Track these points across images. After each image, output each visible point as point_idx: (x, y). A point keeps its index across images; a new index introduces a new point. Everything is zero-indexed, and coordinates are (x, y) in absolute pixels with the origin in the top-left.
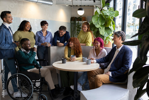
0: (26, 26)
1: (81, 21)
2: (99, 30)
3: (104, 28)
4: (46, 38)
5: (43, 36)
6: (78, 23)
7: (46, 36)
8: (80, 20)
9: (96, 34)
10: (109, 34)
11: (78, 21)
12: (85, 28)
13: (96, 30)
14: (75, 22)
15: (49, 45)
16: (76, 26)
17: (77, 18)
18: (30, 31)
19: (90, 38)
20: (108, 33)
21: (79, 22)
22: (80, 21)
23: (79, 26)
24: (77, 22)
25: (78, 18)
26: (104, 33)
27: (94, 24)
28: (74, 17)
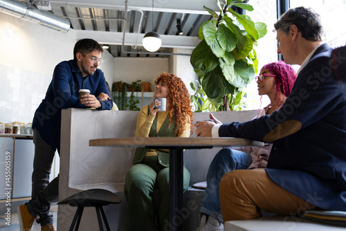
1: (140, 91)
2: (222, 66)
3: (233, 63)
6: (132, 96)
8: (138, 90)
9: (206, 85)
10: (248, 79)
11: (133, 92)
13: (212, 67)
14: (124, 94)
16: (128, 103)
17: (127, 85)
20: (245, 76)
21: (135, 94)
22: (136, 91)
23: (135, 103)
24: (129, 94)
25: (131, 85)
26: (234, 76)
27: (209, 44)
28: (120, 82)
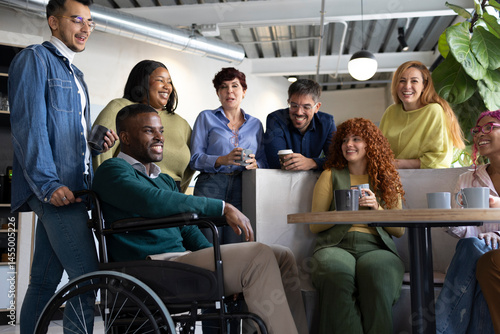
0: (152, 84)
2: (482, 92)
4: (238, 139)
5: (229, 130)
7: (239, 129)
12: (414, 81)
13: (465, 95)
15: (250, 162)
18: (169, 108)
19: (441, 134)
27: (459, 59)
